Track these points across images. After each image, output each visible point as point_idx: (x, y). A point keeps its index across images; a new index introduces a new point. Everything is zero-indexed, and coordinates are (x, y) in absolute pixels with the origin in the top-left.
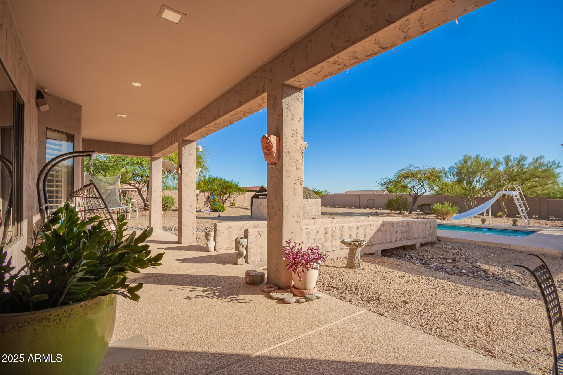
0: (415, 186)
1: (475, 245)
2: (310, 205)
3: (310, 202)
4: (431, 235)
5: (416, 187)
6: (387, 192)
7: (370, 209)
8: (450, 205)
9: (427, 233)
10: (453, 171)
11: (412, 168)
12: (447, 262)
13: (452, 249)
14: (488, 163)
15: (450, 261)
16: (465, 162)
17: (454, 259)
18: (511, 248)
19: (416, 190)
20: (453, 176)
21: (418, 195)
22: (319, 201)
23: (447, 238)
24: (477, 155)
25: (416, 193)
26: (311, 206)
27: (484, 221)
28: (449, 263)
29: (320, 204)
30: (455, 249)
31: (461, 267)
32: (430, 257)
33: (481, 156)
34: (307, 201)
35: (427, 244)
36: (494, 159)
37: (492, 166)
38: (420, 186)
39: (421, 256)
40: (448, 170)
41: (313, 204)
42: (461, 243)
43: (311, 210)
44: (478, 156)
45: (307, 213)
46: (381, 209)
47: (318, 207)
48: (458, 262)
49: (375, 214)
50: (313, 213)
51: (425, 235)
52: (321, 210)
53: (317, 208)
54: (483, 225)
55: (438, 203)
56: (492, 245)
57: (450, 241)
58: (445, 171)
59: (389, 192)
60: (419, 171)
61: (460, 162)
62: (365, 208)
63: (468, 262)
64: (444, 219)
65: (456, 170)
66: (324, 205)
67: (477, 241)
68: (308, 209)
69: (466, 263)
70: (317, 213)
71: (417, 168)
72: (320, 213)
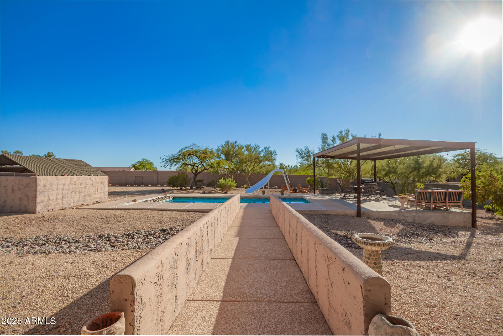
2: (94, 184)
3: (94, 180)
5: (196, 165)
6: (134, 169)
7: (138, 186)
11: (194, 147)
18: (327, 213)
21: (198, 172)
22: (106, 179)
25: (196, 170)
26: (95, 186)
27: (264, 192)
29: (107, 183)
34: (90, 179)
41: (98, 183)
43: (95, 191)
45: (90, 195)
46: (150, 185)
47: (104, 186)
49: (162, 192)
50: (98, 195)
52: (107, 190)
53: (103, 188)
54: (263, 196)
56: (316, 213)
59: (136, 169)
62: (132, 185)
64: (226, 193)
66: (112, 183)
68: (91, 190)
70: (102, 195)
72: (107, 194)
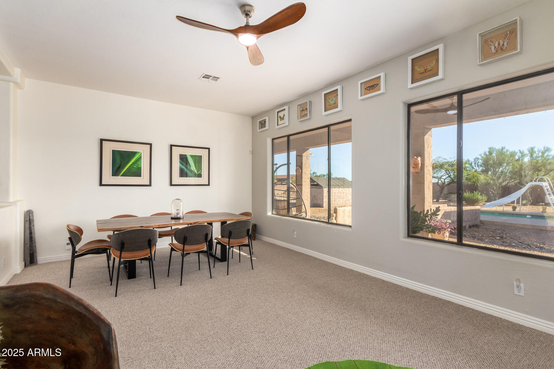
0: (442, 176)
1: (515, 227)
4: (476, 219)
8: (479, 194)
9: (474, 217)
10: (478, 162)
11: (440, 160)
12: (496, 239)
13: (497, 230)
14: (513, 154)
15: (498, 238)
16: (490, 153)
17: (501, 237)
19: (442, 180)
20: (478, 167)
21: (445, 184)
23: (490, 222)
24: (502, 147)
25: (443, 182)
27: (514, 208)
28: (498, 239)
30: (499, 230)
31: (509, 242)
32: (480, 236)
33: (506, 148)
35: (473, 226)
36: (519, 151)
37: (517, 157)
38: (447, 176)
39: (472, 235)
40: (473, 160)
42: (502, 226)
44: (503, 149)
48: (505, 239)
51: (472, 219)
55: (468, 192)
57: (493, 223)
58: (470, 162)
60: (447, 162)
61: (485, 154)
63: (514, 239)
65: (480, 161)
67: (517, 224)
69: (512, 239)
71: (444, 160)
